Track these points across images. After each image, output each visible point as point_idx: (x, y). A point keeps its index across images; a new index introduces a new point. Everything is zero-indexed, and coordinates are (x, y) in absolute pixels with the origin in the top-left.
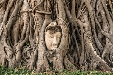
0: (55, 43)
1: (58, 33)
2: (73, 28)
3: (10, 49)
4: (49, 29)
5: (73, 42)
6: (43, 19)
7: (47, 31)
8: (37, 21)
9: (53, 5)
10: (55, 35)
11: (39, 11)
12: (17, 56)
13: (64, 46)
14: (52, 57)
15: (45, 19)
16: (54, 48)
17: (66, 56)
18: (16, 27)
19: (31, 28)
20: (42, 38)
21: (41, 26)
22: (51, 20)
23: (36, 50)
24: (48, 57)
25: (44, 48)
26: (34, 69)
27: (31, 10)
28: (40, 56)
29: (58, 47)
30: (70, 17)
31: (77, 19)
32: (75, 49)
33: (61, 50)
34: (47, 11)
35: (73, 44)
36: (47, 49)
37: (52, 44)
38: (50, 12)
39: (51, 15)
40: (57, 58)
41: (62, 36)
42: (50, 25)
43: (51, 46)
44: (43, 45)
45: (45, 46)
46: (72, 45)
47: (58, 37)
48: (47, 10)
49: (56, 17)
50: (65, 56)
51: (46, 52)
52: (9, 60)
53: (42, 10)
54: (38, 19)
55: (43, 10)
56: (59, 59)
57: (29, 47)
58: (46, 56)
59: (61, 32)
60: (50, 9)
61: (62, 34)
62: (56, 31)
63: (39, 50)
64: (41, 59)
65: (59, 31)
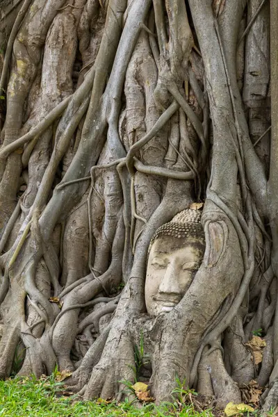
3: (38, 303)
8: (138, 203)
10: (172, 258)
12: (59, 329)
13: (196, 303)
14: (150, 344)
16: (161, 308)
17: (218, 346)
18: (74, 222)
24: (136, 341)
25: (133, 305)
27: (123, 161)
29: (174, 307)
30: (263, 192)
33: (179, 317)
34: (177, 166)
36: (144, 310)
37: (156, 293)
43: (155, 299)
44: (131, 293)
45: (138, 298)
47: (185, 267)
48: (176, 162)
50: (210, 346)
51: (136, 321)
52: (27, 340)
53: (158, 161)
54: (141, 197)
55: (163, 163)
56: (166, 350)
58: (132, 338)
60: (186, 160)
61: (202, 255)
64: (109, 345)
65: (192, 244)
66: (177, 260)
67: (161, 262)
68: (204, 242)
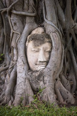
0: (42, 61)
1: (47, 45)
2: (68, 35)
4: (32, 39)
5: (68, 57)
6: (23, 24)
7: (29, 41)
8: (14, 27)
9: (38, 2)
10: (41, 48)
11: (17, 11)
13: (55, 64)
14: (37, 82)
15: (26, 23)
16: (40, 68)
17: (59, 79)
19: (5, 37)
20: (21, 52)
21: (21, 34)
22: (36, 25)
23: (14, 70)
24: (31, 81)
25: (26, 67)
26: (10, 99)
27: (4, 9)
28: (20, 80)
29: (46, 67)
30: (64, 20)
31: (75, 22)
32: (72, 67)
33: (50, 70)
34: (29, 11)
35: (69, 60)
36: (29, 69)
37: (37, 62)
38: (34, 12)
39: (35, 17)
40: (44, 83)
41: (51, 49)
42: (34, 32)
43: (36, 64)
44: (24, 63)
45: (26, 64)
46: (67, 61)
47: (46, 51)
48: (28, 9)
49: (43, 21)
50: (56, 80)
51: (29, 73)
53: (21, 9)
54: (15, 24)
55: (23, 10)
56: (48, 84)
57: (4, 65)
58: (29, 80)
59: (51, 42)
60: (33, 8)
61: (52, 45)
62: (43, 42)
63: (18, 70)
64: (20, 84)
65: (48, 42)
66: (43, 48)
67: (37, 50)
68: (51, 41)
